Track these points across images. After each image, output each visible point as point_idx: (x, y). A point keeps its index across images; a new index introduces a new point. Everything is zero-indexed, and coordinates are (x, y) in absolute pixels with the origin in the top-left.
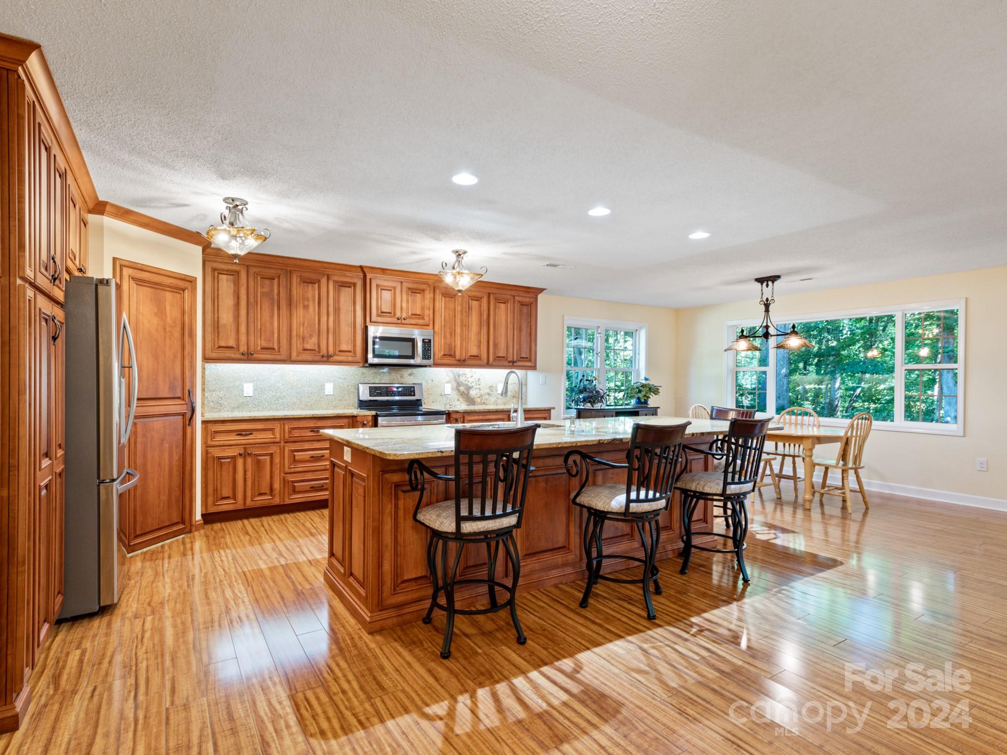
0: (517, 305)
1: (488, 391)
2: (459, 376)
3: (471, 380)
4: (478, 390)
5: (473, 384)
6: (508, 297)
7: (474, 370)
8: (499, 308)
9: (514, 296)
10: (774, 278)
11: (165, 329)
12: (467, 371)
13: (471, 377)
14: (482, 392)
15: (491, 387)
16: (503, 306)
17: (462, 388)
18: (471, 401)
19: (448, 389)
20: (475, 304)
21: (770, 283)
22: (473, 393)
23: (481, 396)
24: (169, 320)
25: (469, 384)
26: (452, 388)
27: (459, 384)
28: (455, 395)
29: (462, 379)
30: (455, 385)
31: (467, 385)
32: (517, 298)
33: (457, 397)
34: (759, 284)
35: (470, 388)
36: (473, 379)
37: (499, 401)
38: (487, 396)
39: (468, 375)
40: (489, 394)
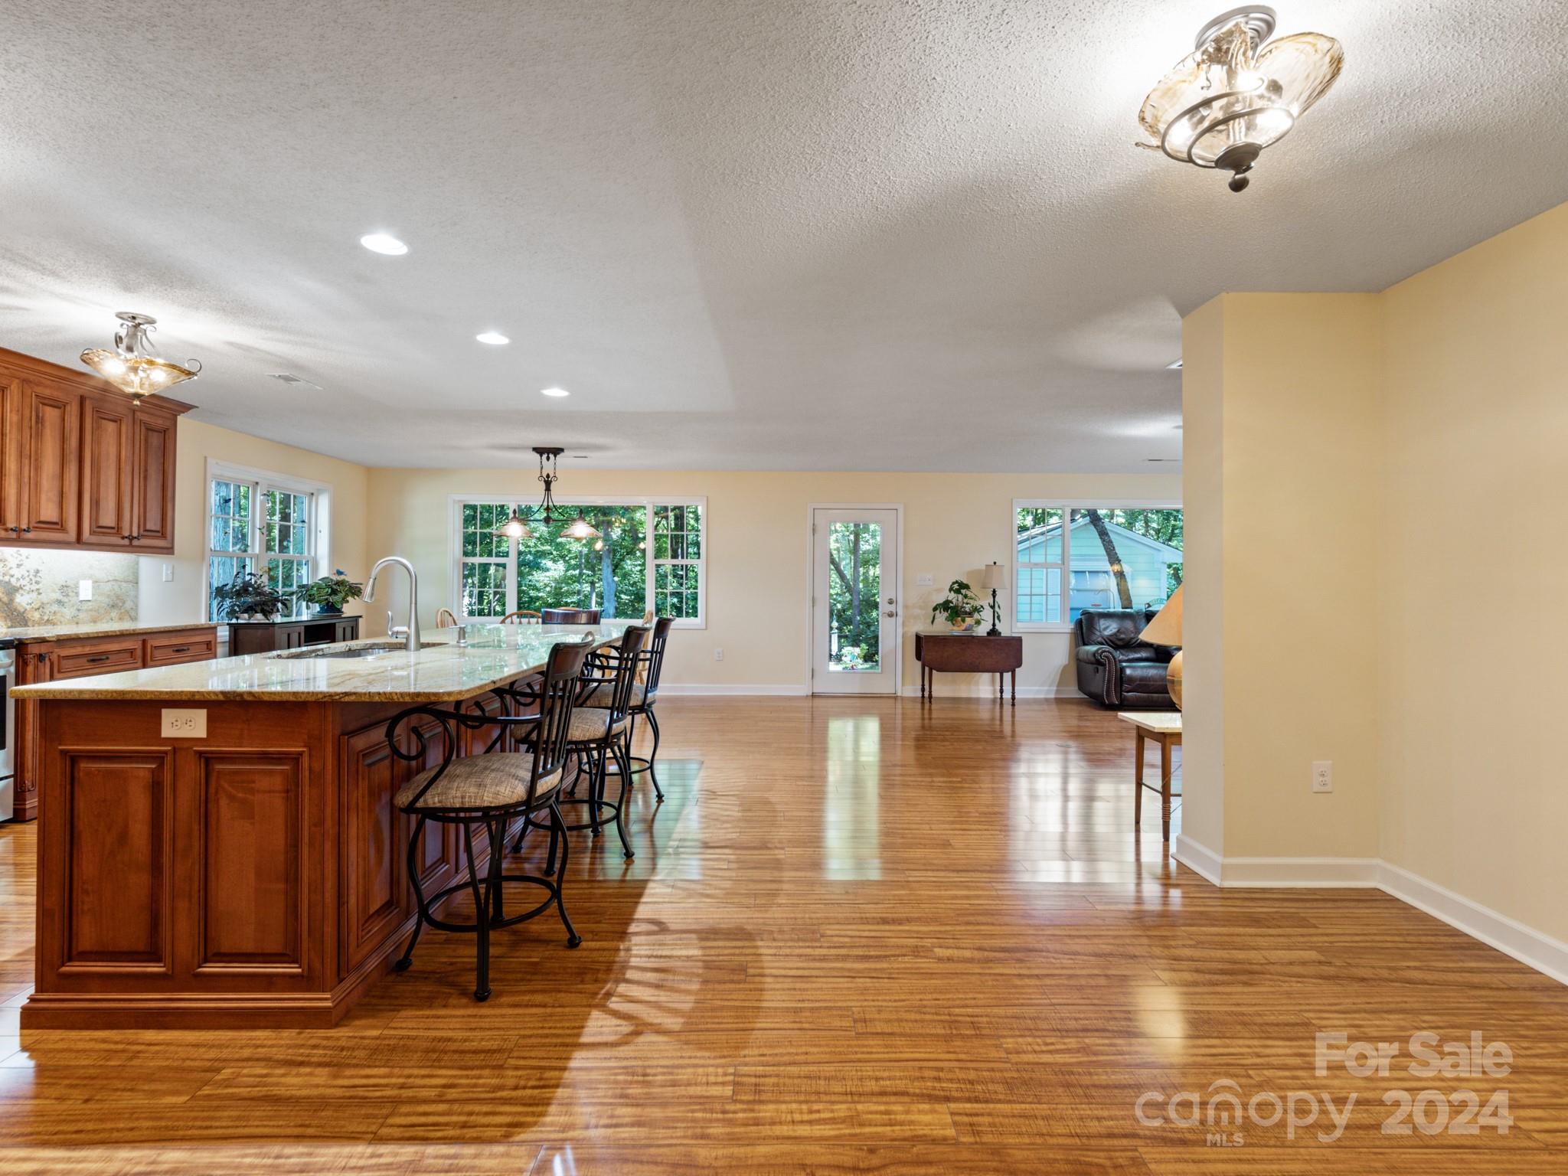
1: (57, 595)
3: (15, 572)
4: (35, 595)
5: (22, 582)
10: (557, 451)
13: (19, 566)
14: (44, 598)
15: (64, 588)
18: (18, 618)
21: (551, 456)
22: (22, 596)
23: (41, 607)
25: (13, 581)
31: (9, 583)
34: (538, 456)
35: (16, 590)
36: (22, 571)
37: (82, 615)
38: (55, 607)
39: (12, 562)
40: (59, 602)
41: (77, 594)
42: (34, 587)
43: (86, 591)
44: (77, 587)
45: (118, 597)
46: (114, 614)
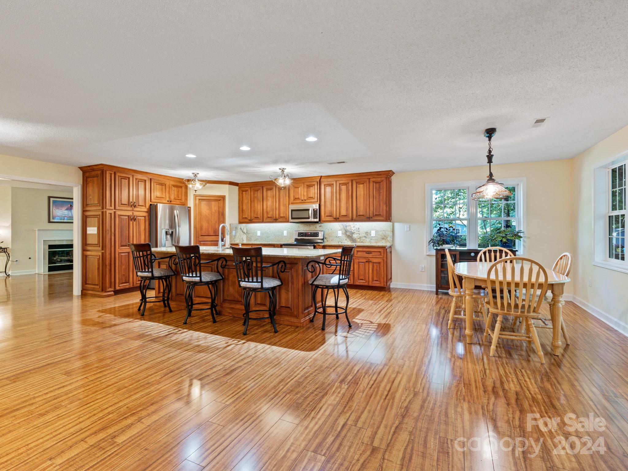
0: (371, 184)
1: (364, 235)
2: (346, 227)
3: (353, 229)
4: (358, 235)
5: (355, 231)
6: (365, 180)
7: (355, 223)
8: (359, 187)
9: (369, 179)
11: (212, 214)
12: (351, 224)
15: (367, 233)
16: (361, 186)
17: (348, 233)
18: (354, 240)
19: (340, 234)
20: (344, 188)
22: (355, 236)
23: (360, 238)
24: (213, 211)
25: (353, 231)
26: (342, 233)
27: (346, 231)
28: (344, 237)
29: (348, 228)
30: (344, 231)
31: (351, 231)
32: (371, 180)
33: (345, 238)
35: (353, 233)
36: (355, 228)
37: (372, 241)
38: (364, 238)
39: (352, 226)
40: (365, 237)
41: (371, 235)
42: (358, 232)
43: (373, 233)
44: (370, 233)
45: (385, 236)
46: (383, 241)
